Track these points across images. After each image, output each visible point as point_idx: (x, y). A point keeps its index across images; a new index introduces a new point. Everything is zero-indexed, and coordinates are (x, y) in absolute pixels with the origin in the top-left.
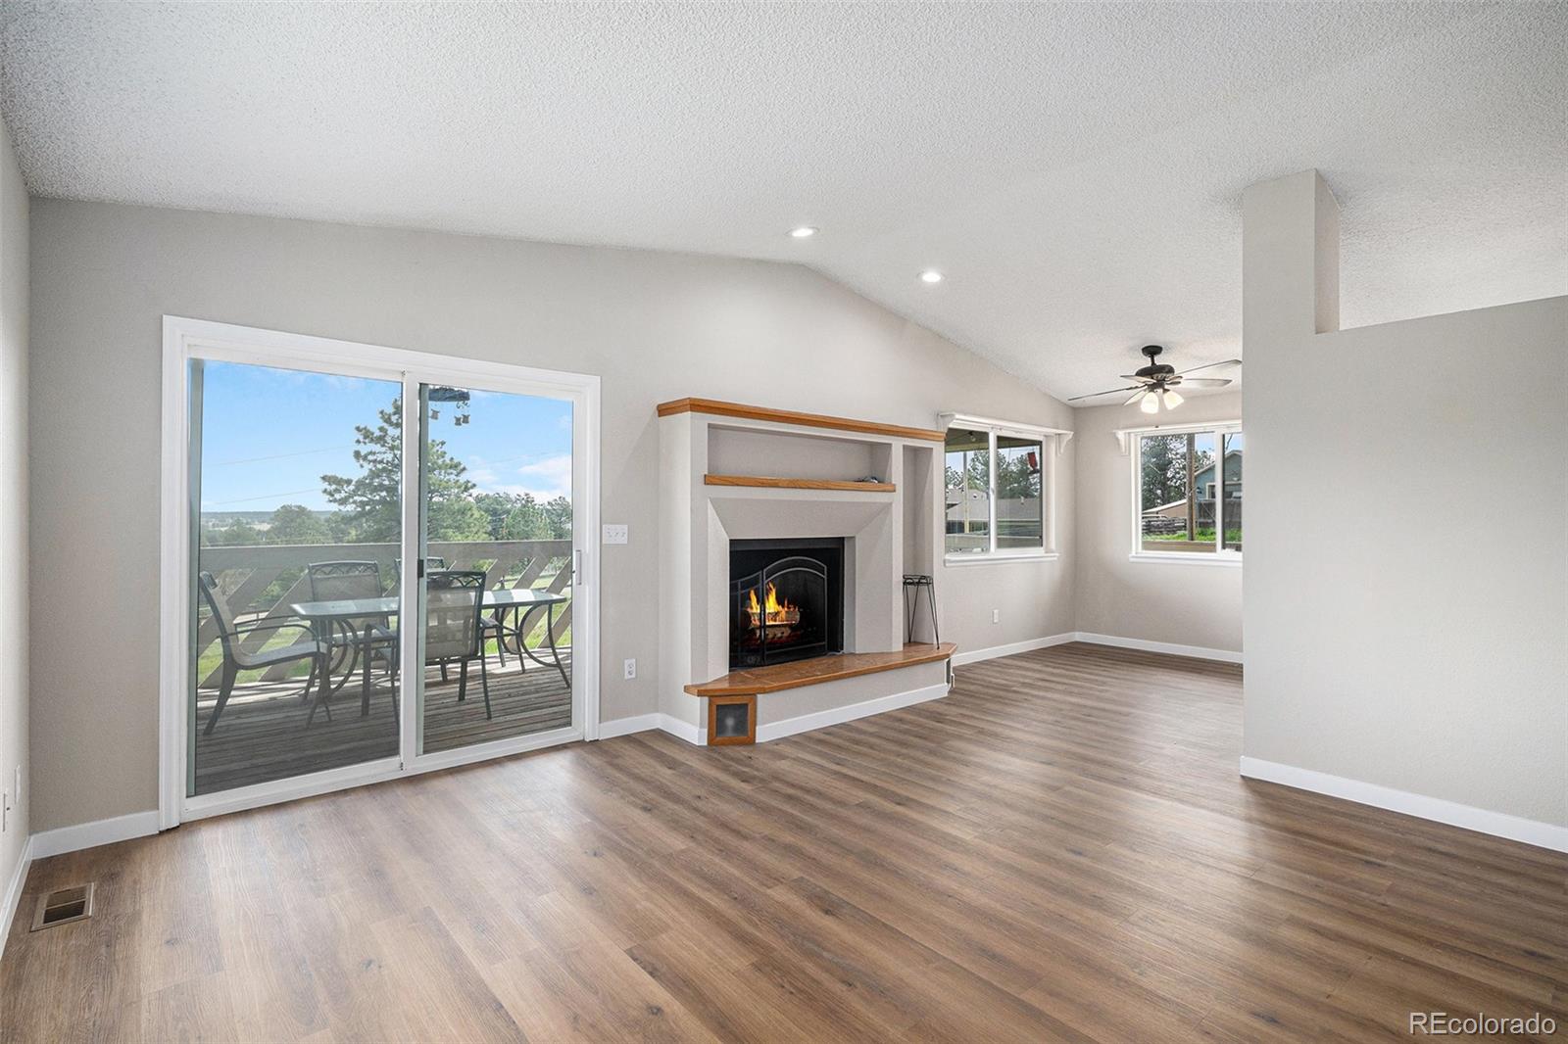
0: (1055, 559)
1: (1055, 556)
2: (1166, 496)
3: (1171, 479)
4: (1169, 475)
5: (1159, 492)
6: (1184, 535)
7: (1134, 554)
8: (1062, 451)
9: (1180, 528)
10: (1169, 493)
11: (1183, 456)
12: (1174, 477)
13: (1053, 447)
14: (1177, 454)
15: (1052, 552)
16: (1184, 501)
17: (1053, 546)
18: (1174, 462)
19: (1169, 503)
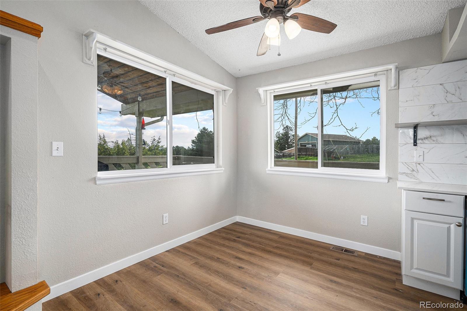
0: (223, 171)
1: (222, 170)
2: (288, 147)
3: (289, 142)
4: (289, 141)
5: (287, 146)
6: (294, 158)
7: (269, 168)
8: (226, 101)
9: (292, 156)
10: (289, 146)
11: (293, 136)
12: (290, 141)
13: (221, 98)
14: (291, 135)
15: (221, 167)
16: (294, 148)
17: (221, 163)
18: (290, 137)
19: (289, 149)
